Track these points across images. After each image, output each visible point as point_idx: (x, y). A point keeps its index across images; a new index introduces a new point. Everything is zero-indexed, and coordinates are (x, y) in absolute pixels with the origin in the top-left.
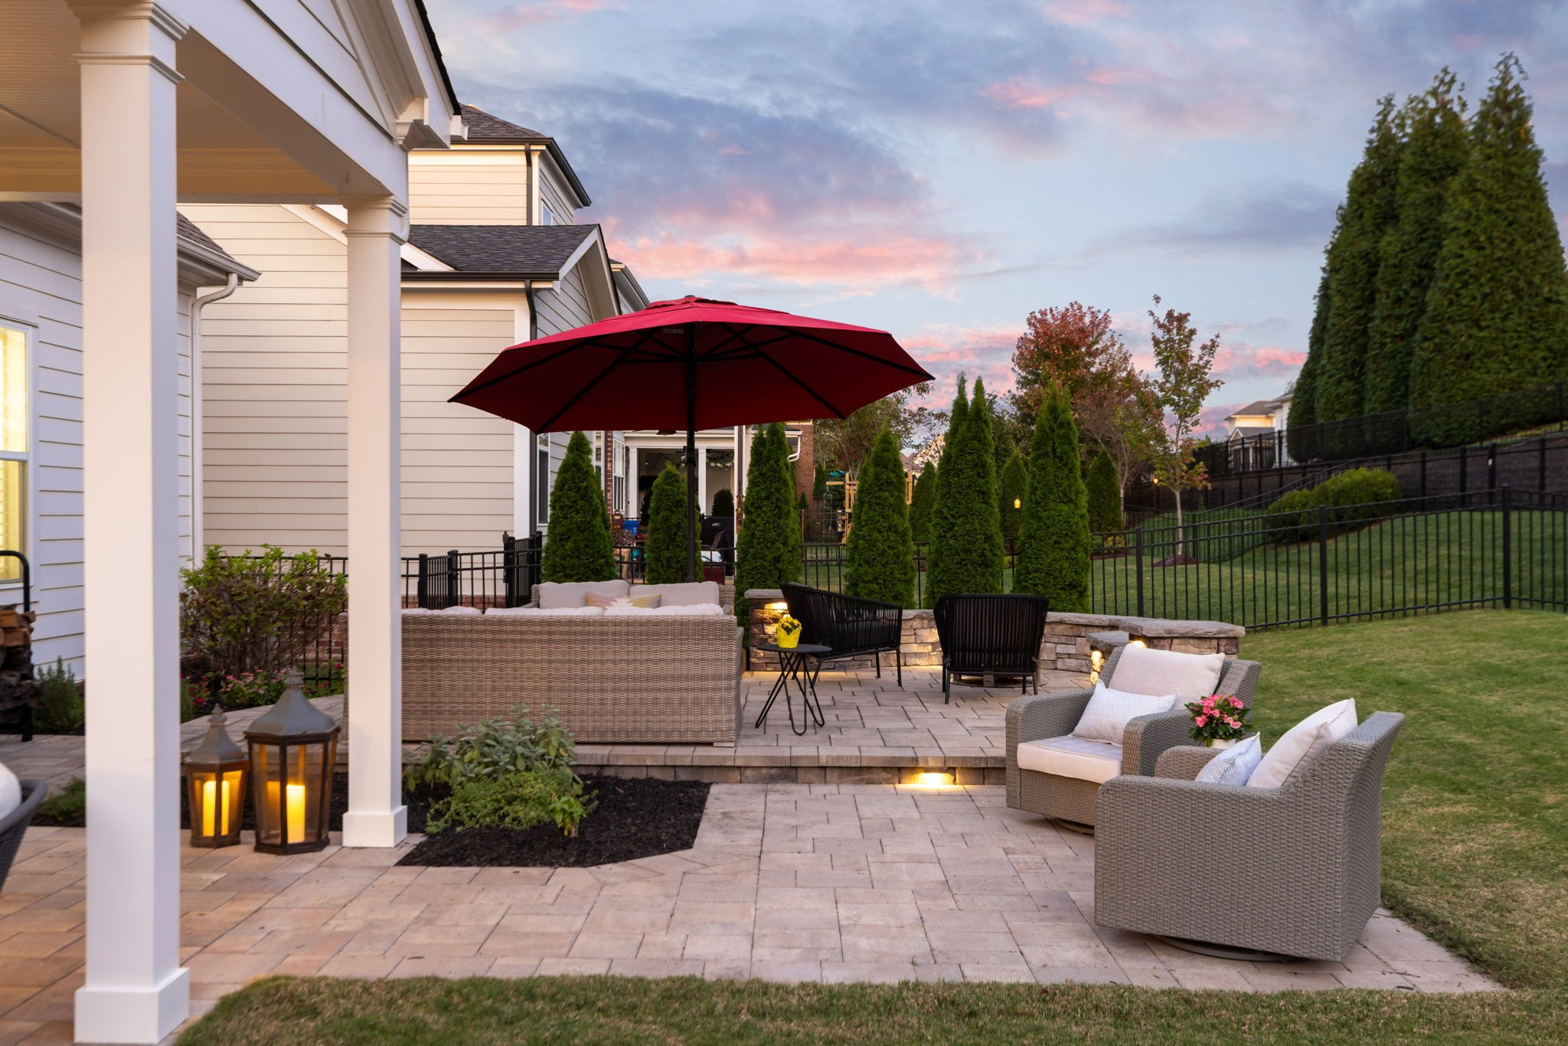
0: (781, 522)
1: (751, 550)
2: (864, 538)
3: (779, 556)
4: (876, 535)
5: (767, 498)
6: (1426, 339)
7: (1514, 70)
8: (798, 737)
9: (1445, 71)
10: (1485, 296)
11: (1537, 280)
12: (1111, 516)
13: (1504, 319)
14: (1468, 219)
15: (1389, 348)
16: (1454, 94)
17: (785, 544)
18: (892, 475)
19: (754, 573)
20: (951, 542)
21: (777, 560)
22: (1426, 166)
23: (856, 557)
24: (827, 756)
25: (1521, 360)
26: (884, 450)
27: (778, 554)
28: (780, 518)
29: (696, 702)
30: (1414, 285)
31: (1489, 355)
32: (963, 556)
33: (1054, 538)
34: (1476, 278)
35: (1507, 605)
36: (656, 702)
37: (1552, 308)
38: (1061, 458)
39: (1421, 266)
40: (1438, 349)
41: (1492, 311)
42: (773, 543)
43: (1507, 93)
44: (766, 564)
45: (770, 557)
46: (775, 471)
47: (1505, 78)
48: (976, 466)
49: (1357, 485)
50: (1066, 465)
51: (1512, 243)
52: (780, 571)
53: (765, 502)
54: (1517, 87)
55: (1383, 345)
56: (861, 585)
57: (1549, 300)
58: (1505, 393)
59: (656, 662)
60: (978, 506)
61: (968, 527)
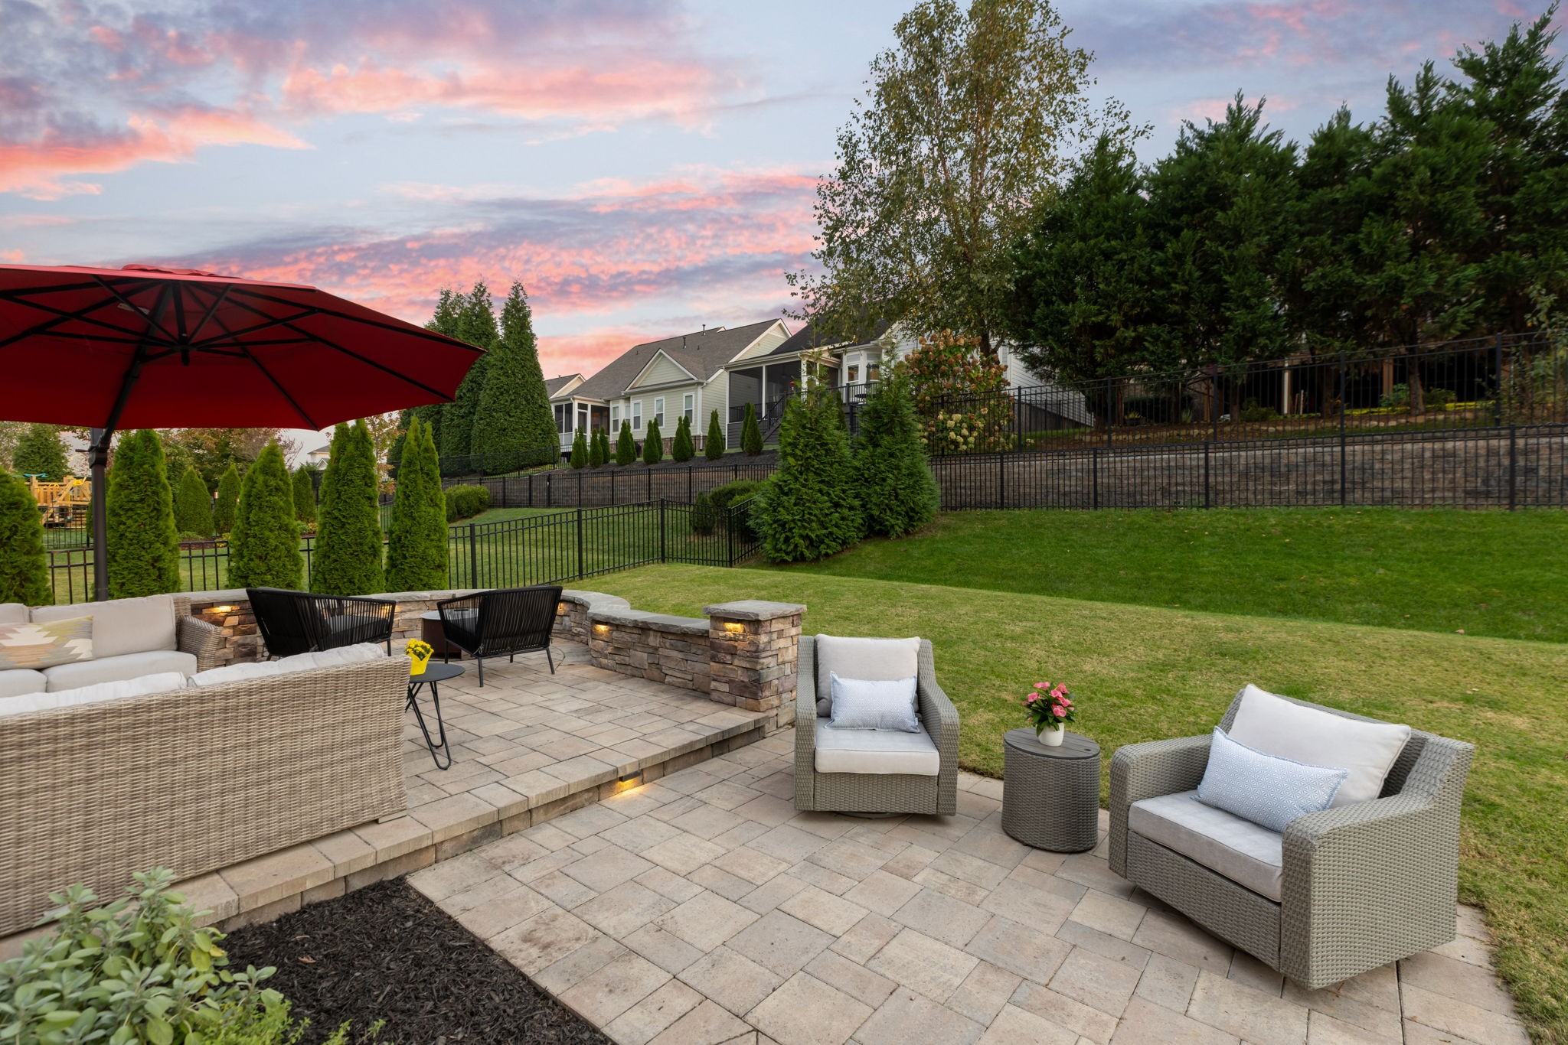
0: (161, 523)
1: (120, 551)
2: (255, 536)
3: (160, 556)
4: (267, 533)
5: (142, 500)
6: (481, 419)
7: (521, 293)
8: (444, 772)
9: (481, 285)
10: (512, 401)
11: (536, 396)
12: (309, 510)
13: (522, 413)
14: (502, 361)
15: (456, 422)
16: (484, 298)
17: (165, 544)
18: (281, 483)
19: (125, 573)
20: (343, 537)
21: (157, 559)
22: (473, 331)
23: (245, 553)
24: (537, 796)
25: (530, 434)
26: (272, 462)
27: (157, 554)
28: (157, 520)
29: (354, 773)
30: (469, 391)
31: (515, 430)
32: (354, 548)
33: (426, 532)
34: (508, 392)
35: (663, 561)
36: (293, 790)
37: (542, 410)
38: (428, 475)
39: (472, 381)
40: (489, 424)
41: (516, 408)
42: (151, 544)
43: (518, 303)
44: (142, 564)
45: (148, 557)
46: (150, 475)
47: (517, 296)
48: (364, 477)
49: (469, 494)
50: (431, 479)
51: (523, 377)
52: (159, 569)
53: (138, 505)
54: (522, 301)
55: (452, 420)
56: (252, 577)
57: (541, 406)
58: (523, 450)
59: (292, 736)
60: (367, 509)
61: (359, 525)
